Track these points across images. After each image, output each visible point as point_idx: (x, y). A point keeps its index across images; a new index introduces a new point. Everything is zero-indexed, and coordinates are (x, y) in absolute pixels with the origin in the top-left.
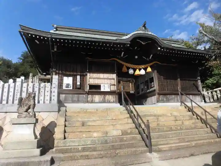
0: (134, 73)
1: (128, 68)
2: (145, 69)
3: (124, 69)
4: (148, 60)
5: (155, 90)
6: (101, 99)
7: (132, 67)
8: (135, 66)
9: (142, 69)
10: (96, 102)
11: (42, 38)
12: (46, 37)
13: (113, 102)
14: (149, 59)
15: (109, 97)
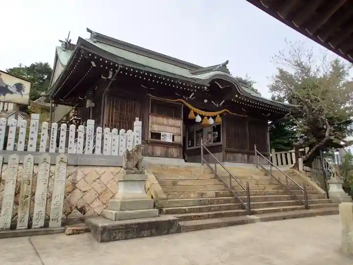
0: (201, 121)
1: (196, 114)
2: (214, 118)
3: (191, 115)
4: (217, 105)
5: (221, 145)
6: (163, 152)
7: (200, 114)
8: (203, 113)
9: (211, 118)
10: (157, 155)
11: (101, 60)
12: (106, 60)
13: (177, 157)
14: (219, 105)
15: (172, 150)
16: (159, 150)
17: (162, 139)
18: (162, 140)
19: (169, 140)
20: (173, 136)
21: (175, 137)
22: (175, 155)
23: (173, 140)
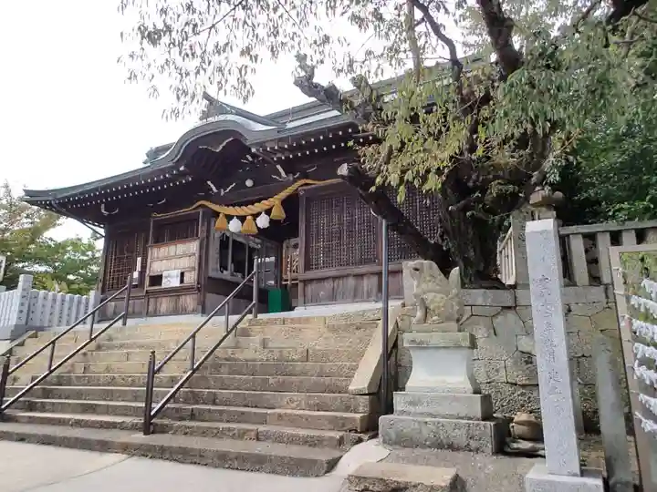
3: (219, 224)
6: (171, 307)
9: (263, 214)
10: (161, 313)
13: (193, 310)
15: (185, 300)
16: (165, 304)
17: (166, 284)
18: (163, 286)
19: (175, 283)
20: (182, 274)
21: (186, 274)
22: (190, 308)
23: (182, 281)
